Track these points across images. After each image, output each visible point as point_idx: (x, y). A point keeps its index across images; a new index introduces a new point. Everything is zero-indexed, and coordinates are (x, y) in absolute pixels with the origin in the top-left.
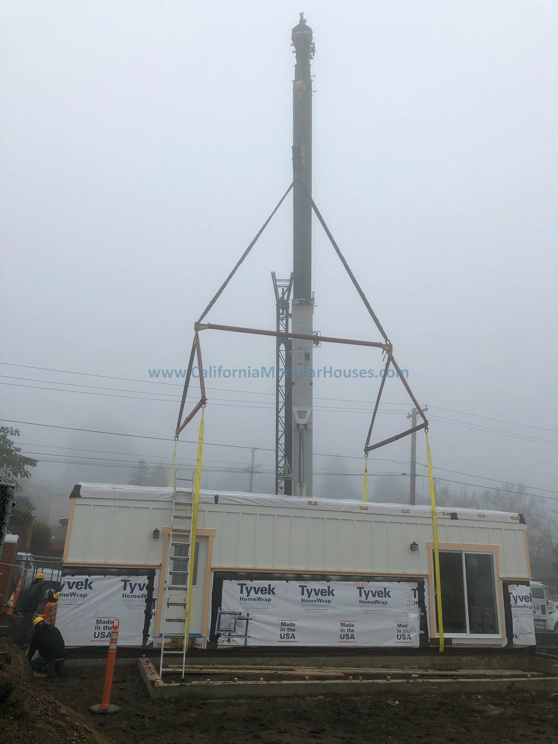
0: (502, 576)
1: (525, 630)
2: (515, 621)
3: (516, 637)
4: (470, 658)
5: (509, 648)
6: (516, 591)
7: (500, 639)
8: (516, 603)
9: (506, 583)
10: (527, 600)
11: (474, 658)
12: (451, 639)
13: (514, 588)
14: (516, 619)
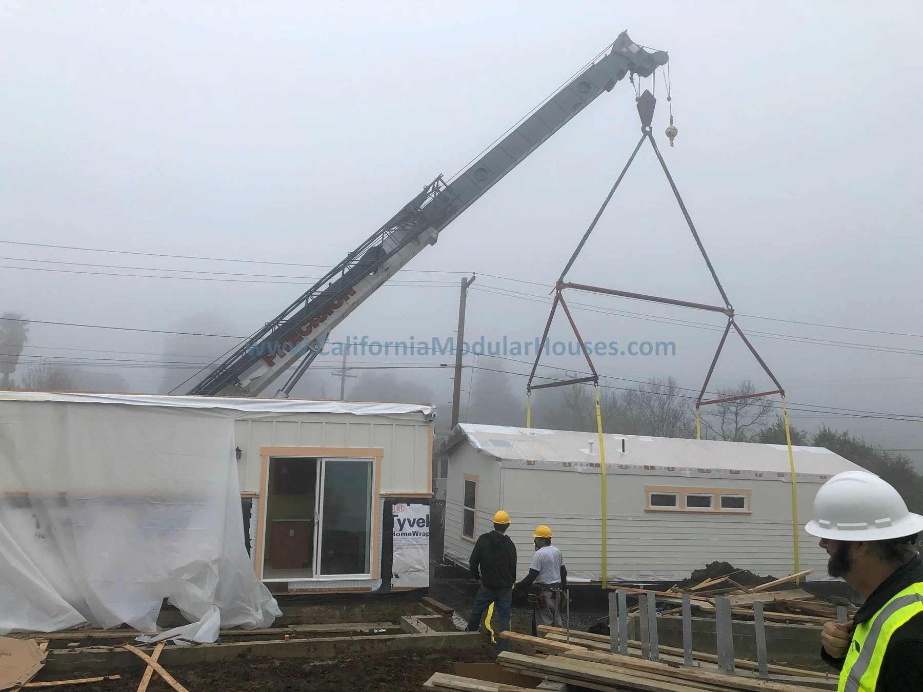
0: (383, 492)
1: (414, 568)
2: (397, 556)
3: (397, 577)
4: (316, 608)
5: (383, 592)
6: (403, 512)
7: (369, 580)
8: (401, 530)
9: (390, 502)
10: (421, 524)
11: (322, 608)
12: (287, 583)
13: (403, 508)
14: (400, 551)
